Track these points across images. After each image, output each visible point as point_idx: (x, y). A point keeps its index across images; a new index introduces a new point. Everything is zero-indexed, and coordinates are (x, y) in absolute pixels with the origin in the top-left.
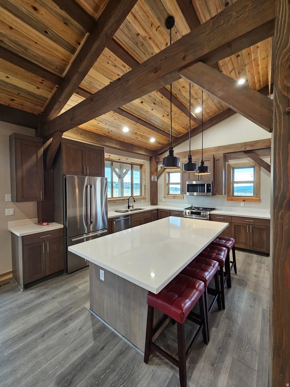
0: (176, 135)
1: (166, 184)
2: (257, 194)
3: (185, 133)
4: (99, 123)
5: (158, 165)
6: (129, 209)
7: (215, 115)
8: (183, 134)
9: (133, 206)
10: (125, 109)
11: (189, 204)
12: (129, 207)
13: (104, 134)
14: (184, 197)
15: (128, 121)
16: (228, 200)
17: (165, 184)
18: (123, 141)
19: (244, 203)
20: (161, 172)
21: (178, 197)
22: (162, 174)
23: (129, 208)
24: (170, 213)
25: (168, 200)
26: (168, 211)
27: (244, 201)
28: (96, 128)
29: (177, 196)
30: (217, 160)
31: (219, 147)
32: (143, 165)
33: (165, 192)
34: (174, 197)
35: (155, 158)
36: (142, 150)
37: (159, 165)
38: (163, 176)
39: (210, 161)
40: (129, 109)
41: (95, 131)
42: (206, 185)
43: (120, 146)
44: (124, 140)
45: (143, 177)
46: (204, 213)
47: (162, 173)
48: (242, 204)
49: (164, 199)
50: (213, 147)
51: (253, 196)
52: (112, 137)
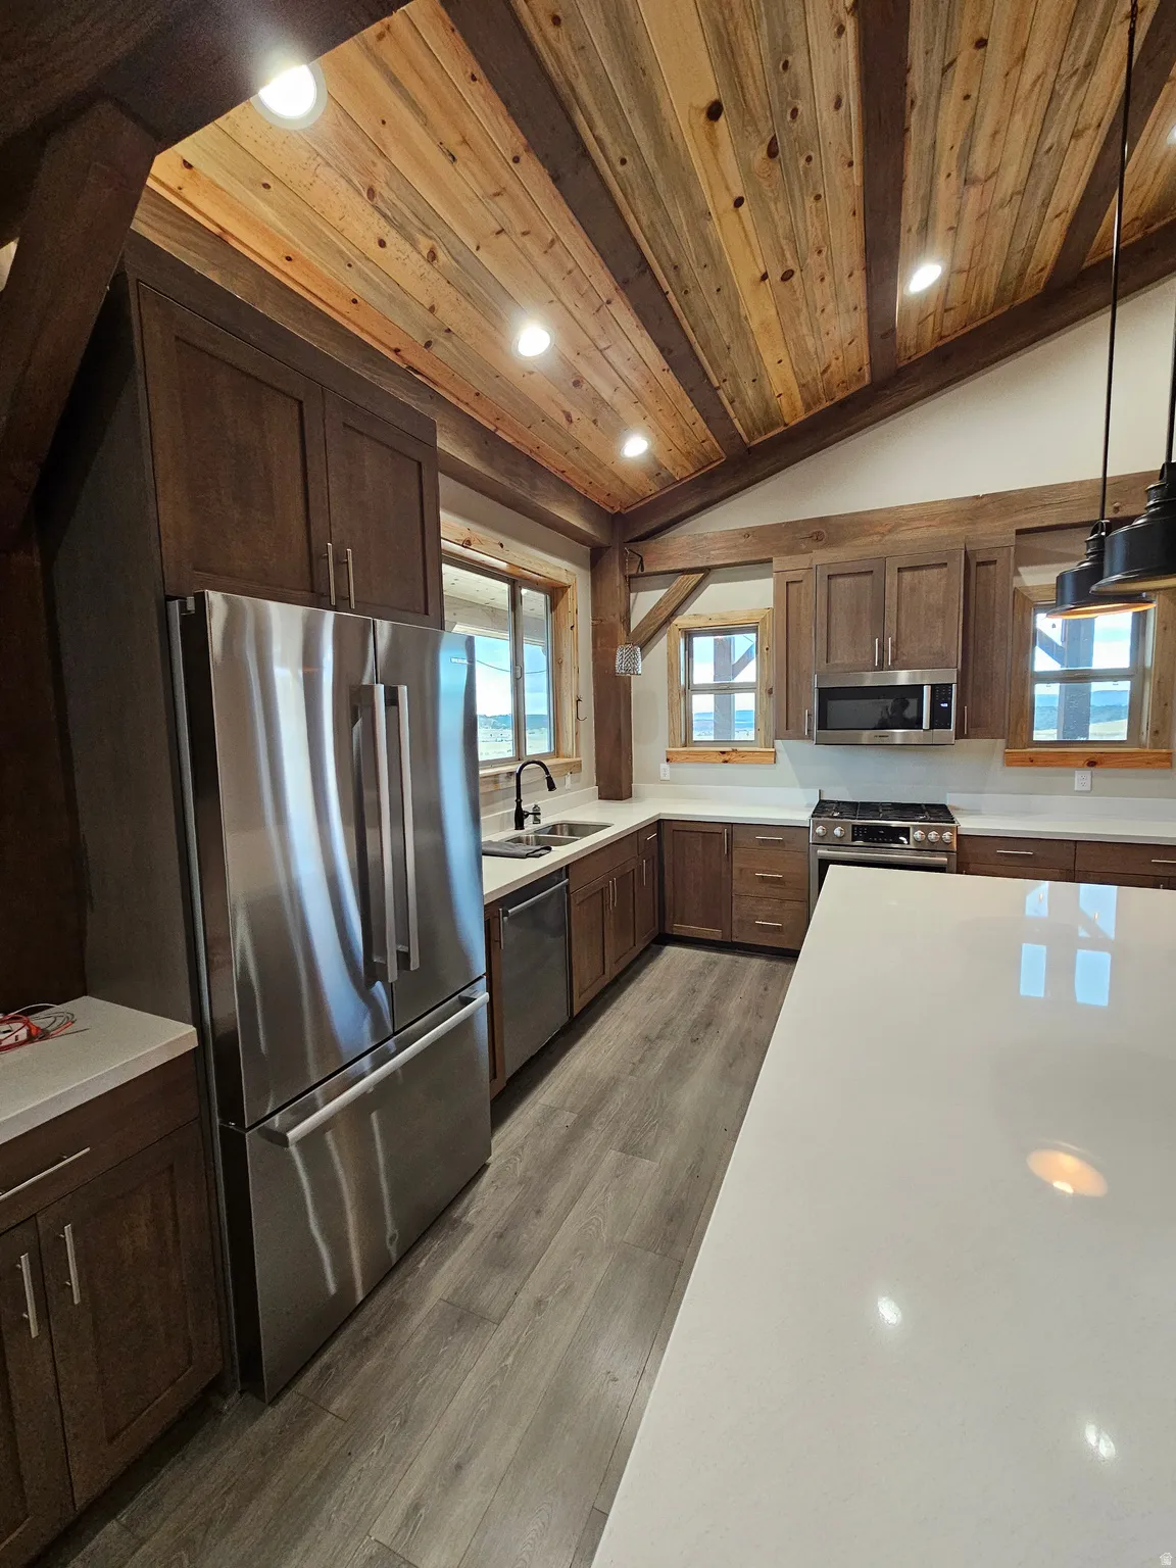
0: (748, 434)
1: (675, 691)
2: (1157, 732)
3: (793, 423)
4: (392, 238)
5: (632, 595)
6: (523, 828)
7: (969, 328)
8: (782, 429)
9: (536, 813)
10: (598, 139)
11: (801, 787)
12: (520, 818)
13: (397, 351)
14: (779, 755)
15: (570, 265)
16: (1010, 761)
17: (670, 690)
18: (492, 428)
19: (1089, 777)
20: (654, 627)
21: (743, 754)
22: (653, 641)
23: (519, 825)
24: (730, 836)
25: (687, 770)
26: (718, 829)
27: (1092, 764)
28: (358, 287)
29: (739, 749)
30: (979, 564)
31: (978, 502)
32: (564, 589)
33: (672, 731)
34: (726, 757)
35: (623, 552)
36: (568, 503)
37: (637, 591)
38: (661, 646)
39: (945, 569)
40: (615, 153)
41: (346, 307)
42: (927, 691)
43: (479, 456)
44: (498, 424)
45: (567, 658)
46: (926, 830)
47: (658, 635)
48: (1082, 778)
49: (665, 765)
50: (949, 502)
51: (1125, 739)
52: (435, 383)
